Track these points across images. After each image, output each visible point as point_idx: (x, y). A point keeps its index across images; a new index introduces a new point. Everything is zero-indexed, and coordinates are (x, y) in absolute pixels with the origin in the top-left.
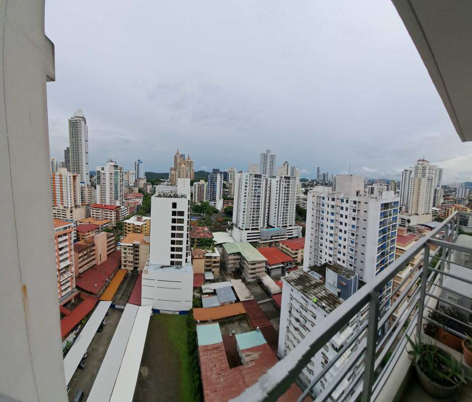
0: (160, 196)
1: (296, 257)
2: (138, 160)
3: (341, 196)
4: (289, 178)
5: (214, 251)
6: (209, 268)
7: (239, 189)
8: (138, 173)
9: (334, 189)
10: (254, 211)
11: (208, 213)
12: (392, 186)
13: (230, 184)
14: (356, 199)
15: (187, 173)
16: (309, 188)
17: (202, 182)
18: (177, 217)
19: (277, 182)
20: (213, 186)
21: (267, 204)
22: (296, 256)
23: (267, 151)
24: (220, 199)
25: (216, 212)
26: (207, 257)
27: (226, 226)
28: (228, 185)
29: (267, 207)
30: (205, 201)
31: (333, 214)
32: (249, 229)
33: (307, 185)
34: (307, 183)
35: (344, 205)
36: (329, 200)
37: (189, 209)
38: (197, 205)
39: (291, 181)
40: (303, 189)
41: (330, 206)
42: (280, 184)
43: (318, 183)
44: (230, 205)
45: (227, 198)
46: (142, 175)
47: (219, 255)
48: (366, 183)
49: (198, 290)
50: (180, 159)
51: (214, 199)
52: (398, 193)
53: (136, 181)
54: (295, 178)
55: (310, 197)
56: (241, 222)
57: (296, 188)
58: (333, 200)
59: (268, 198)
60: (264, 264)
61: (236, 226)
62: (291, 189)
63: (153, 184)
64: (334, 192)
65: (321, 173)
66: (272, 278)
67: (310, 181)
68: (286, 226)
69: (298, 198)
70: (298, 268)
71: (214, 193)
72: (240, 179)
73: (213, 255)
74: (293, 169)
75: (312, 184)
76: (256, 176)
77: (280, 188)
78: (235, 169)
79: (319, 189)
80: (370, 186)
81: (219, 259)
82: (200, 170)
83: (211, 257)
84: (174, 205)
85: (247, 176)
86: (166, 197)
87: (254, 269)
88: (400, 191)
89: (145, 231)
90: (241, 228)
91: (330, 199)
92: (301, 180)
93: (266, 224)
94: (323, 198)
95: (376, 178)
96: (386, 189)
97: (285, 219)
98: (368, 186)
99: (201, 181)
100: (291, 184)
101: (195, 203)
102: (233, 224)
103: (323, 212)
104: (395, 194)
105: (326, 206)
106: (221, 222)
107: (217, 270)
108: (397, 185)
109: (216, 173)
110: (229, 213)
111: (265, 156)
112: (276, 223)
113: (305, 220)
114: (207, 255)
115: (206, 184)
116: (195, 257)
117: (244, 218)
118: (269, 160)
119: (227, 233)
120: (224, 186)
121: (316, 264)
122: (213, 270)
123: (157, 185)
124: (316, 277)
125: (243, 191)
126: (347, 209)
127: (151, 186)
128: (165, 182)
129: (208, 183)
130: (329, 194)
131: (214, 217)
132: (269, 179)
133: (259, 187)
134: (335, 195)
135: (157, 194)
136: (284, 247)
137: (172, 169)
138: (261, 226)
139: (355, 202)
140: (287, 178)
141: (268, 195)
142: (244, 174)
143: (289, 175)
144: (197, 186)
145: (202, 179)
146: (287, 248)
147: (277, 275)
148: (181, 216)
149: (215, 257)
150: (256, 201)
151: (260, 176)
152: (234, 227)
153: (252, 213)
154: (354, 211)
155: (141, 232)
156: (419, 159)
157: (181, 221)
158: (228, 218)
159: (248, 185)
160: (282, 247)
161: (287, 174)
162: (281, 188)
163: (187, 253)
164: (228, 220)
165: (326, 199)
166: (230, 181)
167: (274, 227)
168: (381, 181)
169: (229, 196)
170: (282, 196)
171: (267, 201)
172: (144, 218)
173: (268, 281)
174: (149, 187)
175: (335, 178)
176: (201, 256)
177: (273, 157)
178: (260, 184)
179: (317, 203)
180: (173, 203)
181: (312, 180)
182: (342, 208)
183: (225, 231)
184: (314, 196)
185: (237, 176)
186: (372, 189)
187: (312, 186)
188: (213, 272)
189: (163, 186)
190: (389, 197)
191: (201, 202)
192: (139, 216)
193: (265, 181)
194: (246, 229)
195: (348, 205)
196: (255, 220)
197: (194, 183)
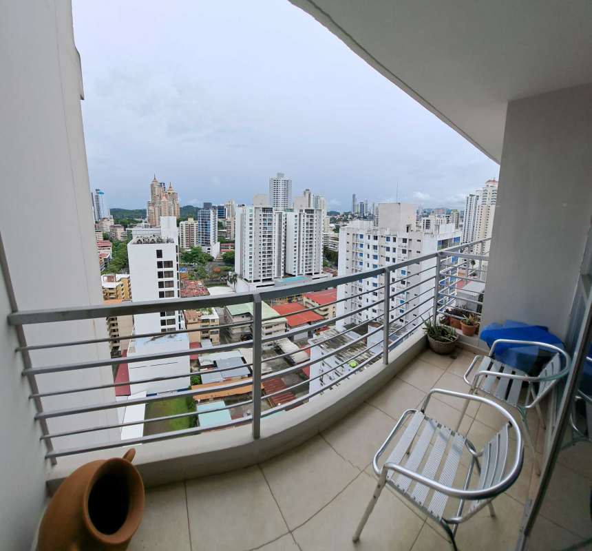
0: (139, 242)
1: (327, 315)
2: (97, 190)
3: (387, 233)
4: (312, 211)
5: (211, 313)
6: (206, 335)
7: (242, 228)
8: (99, 210)
9: (376, 224)
10: (264, 256)
11: (200, 261)
12: (454, 216)
13: (229, 223)
14: (406, 236)
15: (170, 208)
16: (341, 223)
17: (191, 220)
18: (164, 270)
19: (296, 216)
20: (205, 225)
21: (283, 246)
22: (326, 313)
23: (279, 174)
24: (215, 242)
25: (211, 260)
26: (204, 321)
27: (226, 278)
28: (225, 224)
29: (283, 249)
30: (196, 246)
31: (375, 257)
32: (259, 281)
33: (338, 220)
34: (337, 217)
35: (391, 244)
36: (369, 238)
37: (177, 257)
38: (187, 253)
39: (314, 215)
40: (333, 225)
41: (371, 247)
42: (300, 220)
43: (353, 216)
44: (230, 249)
45: (225, 241)
46: (105, 213)
47: (218, 317)
48: (420, 214)
49: (195, 364)
50: (159, 190)
51: (208, 243)
52: (461, 226)
53: (96, 222)
54: (321, 210)
55: (342, 234)
56: (247, 272)
57: (323, 225)
58: (376, 238)
59: (283, 238)
60: (283, 327)
61: (241, 277)
62: (315, 226)
63: (126, 227)
64: (376, 228)
65: (358, 202)
66: (295, 343)
67: (341, 213)
68: (311, 274)
69: (326, 237)
70: (329, 328)
71: (207, 235)
72: (242, 215)
73: (211, 317)
74: (317, 198)
75: (346, 218)
76: (264, 209)
77: (300, 224)
78: (234, 203)
79: (356, 224)
80: (426, 219)
81: (217, 323)
82: (186, 205)
83: (207, 321)
84: (159, 254)
85: (251, 211)
86: (147, 243)
87: (270, 333)
88: (463, 223)
89: (123, 294)
90: (249, 280)
91: (372, 237)
92: (329, 214)
93: (282, 272)
94: (362, 236)
95: (434, 207)
96: (446, 222)
97: (308, 265)
98: (423, 219)
99: (189, 219)
100: (315, 218)
101: (183, 249)
102: (236, 275)
103: (361, 255)
104: (457, 227)
105: (365, 247)
106: (218, 273)
107: (216, 337)
108: (460, 216)
109: (208, 209)
110: (229, 260)
111: (276, 182)
112: (296, 270)
113: (336, 265)
114: (203, 318)
115: (196, 224)
116: (189, 321)
117: (250, 265)
118: (281, 187)
119: (228, 288)
120: (220, 226)
121: (353, 321)
122: (211, 336)
123: (131, 227)
124: (354, 337)
125: (247, 231)
126: (394, 250)
127: (123, 229)
128: (141, 222)
129: (199, 222)
130: (369, 231)
131: (208, 267)
132: (284, 213)
133: (269, 224)
134: (378, 231)
135: (135, 239)
136: (310, 301)
137: (149, 204)
138: (276, 276)
139: (405, 240)
140: (310, 211)
141: (283, 234)
142: (248, 208)
143: (312, 208)
144: (184, 227)
145: (191, 217)
146: (312, 303)
147: (302, 340)
148: (169, 267)
149: (213, 320)
150: (266, 242)
151: (271, 210)
152: (238, 280)
153: (262, 259)
154: (404, 251)
155: (117, 297)
156: (488, 180)
157: (170, 274)
158: (229, 268)
159: (253, 222)
160: (306, 302)
161: (309, 206)
162: (302, 224)
163: (179, 317)
164: (229, 270)
165: (366, 237)
166: (229, 219)
167: (294, 276)
168: (439, 211)
169: (229, 238)
170: (304, 235)
171: (283, 242)
172: (118, 276)
173: (288, 347)
174: (120, 231)
175: (377, 209)
176: (197, 320)
177: (287, 182)
178: (271, 220)
179: (354, 244)
180: (157, 251)
181: (345, 213)
182: (388, 249)
183: (225, 285)
184: (348, 234)
185: (238, 211)
186: (428, 222)
187: (346, 220)
188: (211, 340)
189: (141, 229)
190: (448, 231)
191: (192, 248)
192: (109, 275)
193: (277, 216)
194: (255, 281)
195: (395, 245)
196: (267, 267)
197: (181, 223)
